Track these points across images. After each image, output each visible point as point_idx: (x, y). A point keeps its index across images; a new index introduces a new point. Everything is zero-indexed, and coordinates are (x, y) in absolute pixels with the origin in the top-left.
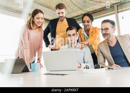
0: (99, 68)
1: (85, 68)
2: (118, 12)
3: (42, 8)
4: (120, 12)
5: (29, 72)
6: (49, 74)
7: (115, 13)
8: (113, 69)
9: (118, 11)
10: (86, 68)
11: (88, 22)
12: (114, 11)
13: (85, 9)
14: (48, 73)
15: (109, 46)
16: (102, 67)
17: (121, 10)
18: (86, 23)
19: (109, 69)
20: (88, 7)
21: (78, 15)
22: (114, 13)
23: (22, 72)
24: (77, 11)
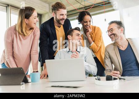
8: (125, 79)
19: (120, 79)
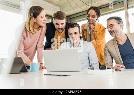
0: (105, 69)
1: (89, 69)
2: (128, 8)
3: (43, 2)
4: (130, 7)
5: (28, 72)
6: (50, 75)
7: (125, 9)
8: (121, 70)
9: (128, 6)
10: (91, 69)
11: (93, 17)
12: (124, 6)
13: (90, 4)
14: (48, 74)
15: (118, 44)
16: (108, 68)
17: (131, 6)
18: (91, 18)
19: (116, 70)
20: (94, 2)
21: (83, 11)
22: (123, 9)
23: (20, 72)
24: (82, 6)
